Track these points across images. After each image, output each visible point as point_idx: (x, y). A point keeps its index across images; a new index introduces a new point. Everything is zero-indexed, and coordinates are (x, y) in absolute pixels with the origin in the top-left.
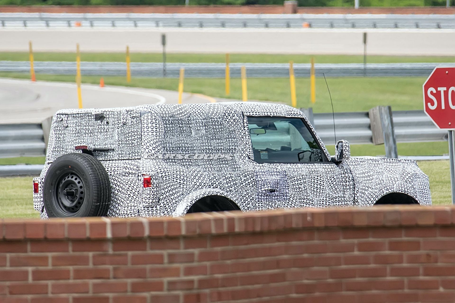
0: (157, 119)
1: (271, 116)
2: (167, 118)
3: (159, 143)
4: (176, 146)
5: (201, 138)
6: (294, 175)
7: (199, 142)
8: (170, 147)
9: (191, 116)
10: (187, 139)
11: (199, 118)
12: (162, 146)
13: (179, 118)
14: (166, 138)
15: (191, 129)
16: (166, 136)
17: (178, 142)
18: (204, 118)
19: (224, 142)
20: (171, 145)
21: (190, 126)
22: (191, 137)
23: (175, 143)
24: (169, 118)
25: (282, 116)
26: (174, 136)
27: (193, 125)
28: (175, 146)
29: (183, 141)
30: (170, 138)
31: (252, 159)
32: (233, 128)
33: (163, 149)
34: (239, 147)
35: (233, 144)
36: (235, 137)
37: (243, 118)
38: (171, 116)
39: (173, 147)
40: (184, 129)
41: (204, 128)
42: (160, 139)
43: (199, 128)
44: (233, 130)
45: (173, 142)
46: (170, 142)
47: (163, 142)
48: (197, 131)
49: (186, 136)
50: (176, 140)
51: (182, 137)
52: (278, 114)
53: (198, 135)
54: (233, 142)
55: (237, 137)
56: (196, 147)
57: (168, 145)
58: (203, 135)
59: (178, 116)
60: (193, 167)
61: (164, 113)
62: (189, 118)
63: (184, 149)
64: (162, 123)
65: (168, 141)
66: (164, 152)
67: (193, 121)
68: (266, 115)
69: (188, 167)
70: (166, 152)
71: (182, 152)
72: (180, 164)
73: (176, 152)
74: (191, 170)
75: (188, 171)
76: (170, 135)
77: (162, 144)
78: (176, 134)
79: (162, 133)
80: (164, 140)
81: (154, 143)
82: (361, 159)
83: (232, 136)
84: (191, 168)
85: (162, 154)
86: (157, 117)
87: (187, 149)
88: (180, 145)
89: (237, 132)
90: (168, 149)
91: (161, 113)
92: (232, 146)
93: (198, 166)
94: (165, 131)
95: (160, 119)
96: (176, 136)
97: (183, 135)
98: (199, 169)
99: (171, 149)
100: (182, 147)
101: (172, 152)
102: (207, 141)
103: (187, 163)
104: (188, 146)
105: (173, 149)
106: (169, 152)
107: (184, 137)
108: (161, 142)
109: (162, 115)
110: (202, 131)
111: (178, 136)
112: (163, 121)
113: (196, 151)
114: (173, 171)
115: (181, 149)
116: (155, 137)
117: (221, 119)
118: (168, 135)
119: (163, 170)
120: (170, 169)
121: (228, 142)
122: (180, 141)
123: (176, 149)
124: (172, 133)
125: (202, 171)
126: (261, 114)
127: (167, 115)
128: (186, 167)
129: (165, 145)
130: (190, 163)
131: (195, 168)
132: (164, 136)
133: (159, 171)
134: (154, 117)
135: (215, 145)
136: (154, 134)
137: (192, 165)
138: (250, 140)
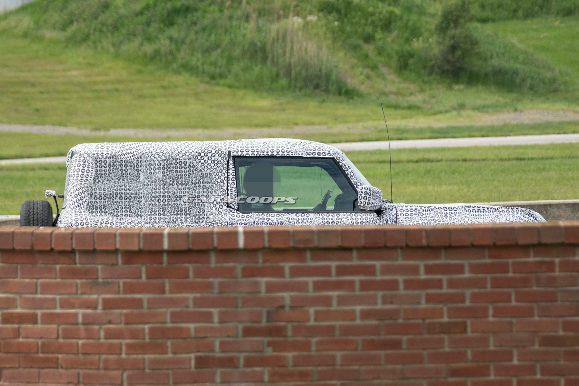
0: (87, 161)
1: (277, 156)
2: (103, 160)
3: (84, 189)
4: (111, 192)
5: (153, 183)
7: (150, 188)
8: (100, 194)
9: (142, 157)
10: (131, 184)
11: (155, 160)
12: (88, 193)
13: (124, 160)
14: (96, 183)
15: (140, 172)
16: (97, 181)
17: (115, 188)
18: (165, 159)
19: (191, 187)
20: (103, 192)
21: (140, 168)
22: (138, 182)
23: (110, 189)
24: (107, 159)
25: (297, 155)
26: (109, 181)
27: (145, 167)
28: (109, 192)
29: (123, 187)
30: (104, 183)
31: (234, 209)
32: (210, 171)
33: (89, 196)
34: (214, 193)
35: (205, 190)
36: (210, 181)
37: (227, 158)
38: (111, 157)
39: (106, 194)
40: (128, 172)
41: (161, 171)
42: (87, 185)
43: (152, 171)
44: (209, 173)
45: (106, 188)
46: (102, 188)
47: (90, 188)
48: (149, 174)
49: (130, 181)
50: (113, 186)
51: (123, 182)
52: (293, 154)
53: (149, 179)
54: (205, 187)
55: (213, 181)
56: (144, 194)
57: (98, 192)
58: (157, 179)
59: (122, 157)
60: (131, 218)
61: (100, 153)
62: (140, 160)
63: (123, 196)
64: (94, 165)
65: (100, 187)
66: (90, 200)
67: (145, 163)
68: (270, 155)
69: (124, 217)
70: (94, 201)
71: (119, 200)
72: (112, 215)
73: (109, 200)
74: (125, 222)
75: (120, 223)
76: (105, 180)
77: (89, 190)
78: (114, 178)
79: (91, 178)
80: (92, 185)
81: (77, 189)
82: (429, 207)
83: (206, 181)
84: (128, 219)
85: (86, 202)
86: (88, 158)
87: (128, 196)
88: (119, 192)
89: (213, 176)
90: (97, 196)
91: (95, 153)
92: (203, 192)
93: (139, 217)
94: (96, 175)
95: (91, 161)
96: (113, 181)
97: (125, 180)
98: (140, 220)
99: (103, 196)
100: (120, 193)
101: (103, 200)
102: (164, 186)
103: (124, 214)
104: (130, 193)
105: (106, 196)
106: (98, 201)
107: (127, 182)
108: (87, 188)
109: (96, 156)
110: (157, 174)
111: (117, 180)
112: (96, 162)
113: (143, 199)
114: (95, 223)
115: (119, 196)
116: (79, 183)
117: (191, 160)
118: (100, 180)
119: (79, 222)
120: (92, 221)
121: (197, 188)
122: (119, 187)
123: (111, 196)
124: (107, 178)
125: (143, 223)
126: (262, 153)
127: (105, 156)
128: (119, 218)
129: (93, 192)
130: (128, 213)
131: (134, 219)
132: (93, 181)
133: (74, 222)
134: (82, 159)
135: (176, 191)
136: (79, 178)
137: (130, 215)
138: (235, 185)
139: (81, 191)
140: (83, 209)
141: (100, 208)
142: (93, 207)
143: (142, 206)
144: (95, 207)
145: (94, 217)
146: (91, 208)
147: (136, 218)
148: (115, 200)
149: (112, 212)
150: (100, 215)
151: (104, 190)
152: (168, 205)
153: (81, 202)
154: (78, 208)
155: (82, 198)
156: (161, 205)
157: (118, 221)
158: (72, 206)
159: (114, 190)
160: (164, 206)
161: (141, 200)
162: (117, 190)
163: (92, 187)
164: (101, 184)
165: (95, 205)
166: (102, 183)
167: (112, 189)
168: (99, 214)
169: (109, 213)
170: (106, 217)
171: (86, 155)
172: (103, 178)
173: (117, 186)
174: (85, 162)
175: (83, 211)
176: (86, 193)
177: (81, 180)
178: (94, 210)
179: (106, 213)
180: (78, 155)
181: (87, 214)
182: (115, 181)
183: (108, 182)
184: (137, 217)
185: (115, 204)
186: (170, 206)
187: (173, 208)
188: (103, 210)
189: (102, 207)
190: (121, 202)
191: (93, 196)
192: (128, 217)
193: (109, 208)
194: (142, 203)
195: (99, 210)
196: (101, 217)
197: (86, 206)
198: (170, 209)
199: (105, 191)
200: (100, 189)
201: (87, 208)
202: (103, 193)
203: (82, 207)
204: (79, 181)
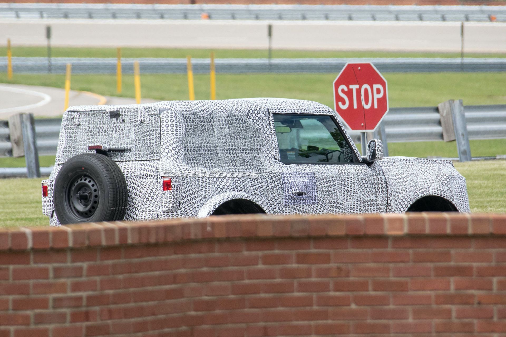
0: (177, 117)
1: (298, 114)
2: (187, 116)
3: (180, 143)
4: (198, 145)
5: (224, 137)
6: (323, 177)
7: (223, 142)
8: (191, 147)
9: (213, 114)
10: (209, 138)
11: (221, 116)
12: (183, 146)
13: (201, 116)
14: (186, 137)
15: (214, 127)
16: (187, 135)
18: (228, 115)
19: (249, 141)
20: (192, 145)
21: (213, 124)
22: (214, 136)
23: (196, 143)
24: (190, 116)
25: (310, 113)
27: (216, 123)
28: (196, 146)
29: (205, 141)
30: (192, 137)
31: (278, 160)
32: (258, 127)
33: (184, 149)
34: (264, 146)
35: (258, 144)
36: (260, 136)
37: (268, 115)
38: (193, 113)
39: (194, 147)
40: (206, 127)
41: (227, 126)
42: (181, 138)
43: (222, 127)
44: (258, 129)
45: (194, 142)
46: (191, 142)
47: (184, 141)
48: (220, 129)
49: (208, 135)
50: (198, 139)
51: (204, 136)
52: (305, 111)
53: (221, 134)
54: (258, 141)
55: (262, 136)
56: (219, 147)
57: (189, 145)
58: (226, 134)
59: (200, 113)
60: (216, 168)
61: (185, 110)
62: (212, 116)
63: (206, 149)
64: (183, 121)
66: (185, 153)
67: (215, 119)
68: (293, 112)
69: (211, 168)
70: (187, 153)
71: (204, 153)
72: (202, 165)
73: (197, 152)
74: (213, 172)
76: (192, 134)
77: (183, 143)
78: (197, 132)
79: (182, 132)
80: (185, 139)
81: (174, 142)
82: (394, 159)
83: (257, 135)
84: (214, 170)
85: (183, 154)
86: (177, 114)
87: (209, 149)
88: (202, 145)
89: (262, 131)
90: (189, 149)
91: (182, 110)
92: (257, 146)
93: (221, 168)
94: (185, 130)
96: (197, 135)
97: (205, 134)
98: (222, 171)
99: (193, 149)
100: (204, 146)
101: (193, 153)
102: (231, 140)
103: (210, 165)
104: (210, 146)
105: (195, 149)
106: (190, 153)
107: (207, 136)
109: (182, 112)
110: (225, 129)
111: (200, 135)
112: (184, 118)
113: (219, 151)
115: (203, 149)
116: (175, 137)
117: (245, 117)
118: (189, 134)
121: (253, 142)
122: (202, 141)
123: (198, 149)
124: (193, 132)
126: (288, 111)
127: (188, 113)
128: (208, 168)
129: (186, 145)
130: (213, 164)
132: (184, 135)
134: (173, 115)
135: (239, 145)
136: (175, 132)
137: (215, 166)
138: (277, 139)
139: (177, 144)
140: (181, 160)
141: (192, 160)
142: (188, 158)
143: (220, 158)
147: (219, 169)
148: (201, 153)
149: (202, 163)
150: (194, 166)
152: (237, 157)
153: (179, 154)
154: (178, 160)
155: (179, 151)
156: (232, 157)
159: (199, 143)
160: (234, 158)
161: (218, 152)
162: (201, 143)
164: (190, 138)
169: (200, 164)
170: (199, 168)
171: (175, 112)
175: (181, 162)
176: (181, 146)
178: (189, 162)
180: (170, 112)
181: (186, 165)
183: (194, 136)
185: (202, 156)
186: (238, 158)
187: (241, 160)
189: (194, 158)
190: (205, 155)
191: (186, 149)
192: (214, 168)
194: (219, 155)
195: (192, 162)
196: (196, 168)
197: (183, 158)
198: (238, 161)
199: (193, 144)
204: (175, 135)
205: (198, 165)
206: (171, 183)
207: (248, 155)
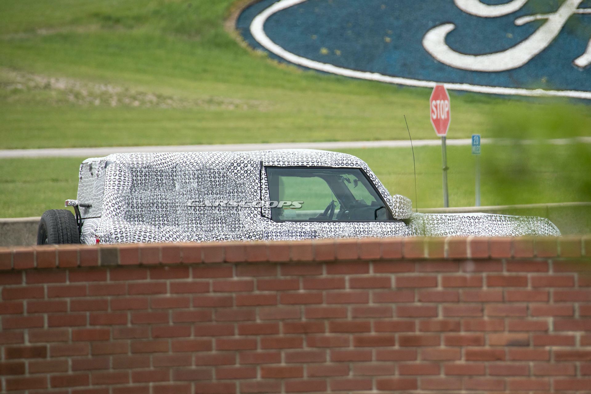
0: (123, 170)
1: (307, 167)
2: (138, 169)
3: (121, 199)
4: (148, 202)
5: (189, 193)
6: (329, 236)
7: (186, 197)
8: (137, 203)
9: (177, 167)
10: (167, 194)
11: (189, 169)
12: (125, 203)
13: (159, 169)
14: (132, 192)
15: (175, 182)
16: (134, 190)
17: (152, 197)
18: (199, 168)
19: (226, 197)
20: (139, 201)
21: (175, 178)
22: (174, 192)
23: (146, 198)
24: (143, 169)
25: (326, 166)
26: (146, 190)
27: (180, 177)
28: (146, 202)
29: (159, 197)
30: (140, 192)
31: (268, 218)
32: (243, 181)
33: (127, 205)
35: (239, 200)
36: (244, 191)
37: (260, 168)
38: (147, 166)
39: (143, 204)
40: (164, 182)
41: (196, 180)
42: (124, 194)
43: (187, 181)
44: (242, 183)
45: (143, 198)
46: (139, 197)
47: (127, 197)
48: (184, 184)
49: (165, 190)
50: (149, 195)
51: (159, 191)
52: (323, 164)
53: (185, 189)
54: (239, 197)
55: (246, 191)
56: (180, 203)
57: (135, 201)
58: (192, 189)
59: (157, 167)
60: (169, 227)
61: (135, 163)
62: (174, 169)
63: (160, 205)
64: (130, 175)
65: (137, 196)
66: (127, 210)
67: (180, 173)
68: (300, 165)
69: (162, 226)
70: (131, 210)
71: (156, 210)
72: (150, 223)
73: (146, 209)
74: (164, 230)
75: (159, 231)
76: (141, 189)
77: (126, 199)
78: (150, 187)
79: (127, 187)
80: (129, 195)
81: (114, 198)
82: (453, 217)
83: (240, 190)
84: (166, 228)
85: (124, 211)
86: (124, 168)
87: (164, 205)
88: (155, 201)
89: (247, 186)
90: (134, 205)
91: (131, 163)
93: (177, 226)
94: (132, 185)
95: (127, 171)
96: (149, 190)
97: (161, 189)
98: (177, 229)
99: (140, 205)
100: (157, 203)
101: (140, 209)
102: (199, 195)
103: (161, 222)
104: (166, 202)
105: (143, 205)
106: (135, 210)
107: (163, 191)
108: (124, 198)
109: (131, 166)
110: (192, 184)
111: (153, 190)
112: (132, 172)
113: (179, 208)
114: (134, 232)
115: (155, 205)
116: (116, 192)
117: (225, 170)
118: (137, 189)
119: (118, 230)
120: (131, 229)
121: (232, 197)
122: (155, 197)
123: (148, 205)
124: (143, 187)
125: (181, 232)
126: (293, 164)
127: (140, 166)
128: (157, 226)
129: (130, 201)
130: (166, 222)
131: (172, 228)
132: (130, 190)
133: (113, 231)
134: (118, 168)
136: (116, 187)
137: (168, 224)
138: (268, 195)
139: (118, 200)
140: (121, 217)
141: (137, 217)
142: (130, 216)
143: (179, 215)
144: (132, 216)
145: (132, 226)
146: (129, 217)
147: (174, 227)
148: (152, 209)
149: (150, 220)
150: (138, 224)
151: (140, 199)
152: (204, 214)
153: (118, 211)
154: (116, 217)
155: (119, 207)
156: (197, 214)
157: (157, 230)
158: (110, 216)
159: (150, 199)
160: (200, 215)
161: (177, 209)
162: (153, 199)
163: (129, 196)
164: (137, 194)
165: (132, 214)
166: (139, 192)
167: (148, 198)
168: (136, 223)
169: (147, 222)
170: (144, 226)
171: (121, 165)
172: (140, 188)
173: (153, 195)
174: (121, 172)
175: (121, 220)
176: (123, 203)
177: (118, 190)
178: (132, 219)
179: (144, 222)
180: (114, 165)
181: (125, 223)
182: (151, 191)
183: (144, 191)
184: (175, 225)
185: (152, 213)
186: (206, 215)
187: (209, 217)
188: (141, 219)
189: (140, 216)
190: (158, 212)
191: (131, 205)
192: (166, 226)
193: (146, 217)
194: (178, 212)
195: (136, 219)
196: (140, 226)
198: (206, 218)
199: (142, 200)
200: (137, 198)
201: (125, 217)
202: (140, 203)
203: (120, 216)
204: (116, 190)
205: (145, 223)
206: (100, 242)
207: (222, 212)
